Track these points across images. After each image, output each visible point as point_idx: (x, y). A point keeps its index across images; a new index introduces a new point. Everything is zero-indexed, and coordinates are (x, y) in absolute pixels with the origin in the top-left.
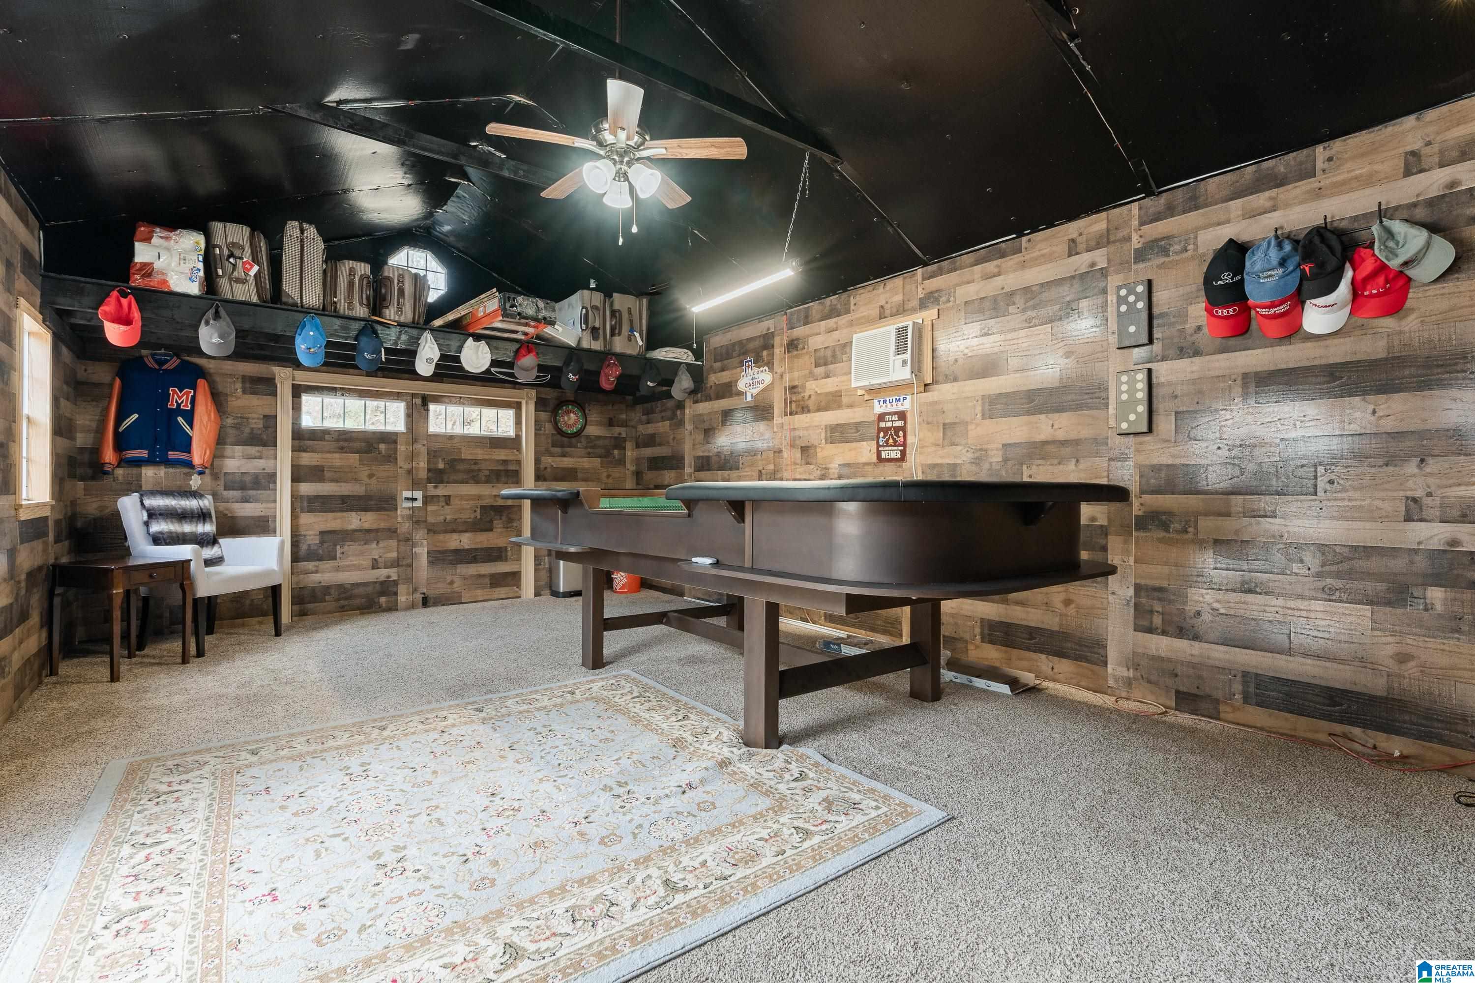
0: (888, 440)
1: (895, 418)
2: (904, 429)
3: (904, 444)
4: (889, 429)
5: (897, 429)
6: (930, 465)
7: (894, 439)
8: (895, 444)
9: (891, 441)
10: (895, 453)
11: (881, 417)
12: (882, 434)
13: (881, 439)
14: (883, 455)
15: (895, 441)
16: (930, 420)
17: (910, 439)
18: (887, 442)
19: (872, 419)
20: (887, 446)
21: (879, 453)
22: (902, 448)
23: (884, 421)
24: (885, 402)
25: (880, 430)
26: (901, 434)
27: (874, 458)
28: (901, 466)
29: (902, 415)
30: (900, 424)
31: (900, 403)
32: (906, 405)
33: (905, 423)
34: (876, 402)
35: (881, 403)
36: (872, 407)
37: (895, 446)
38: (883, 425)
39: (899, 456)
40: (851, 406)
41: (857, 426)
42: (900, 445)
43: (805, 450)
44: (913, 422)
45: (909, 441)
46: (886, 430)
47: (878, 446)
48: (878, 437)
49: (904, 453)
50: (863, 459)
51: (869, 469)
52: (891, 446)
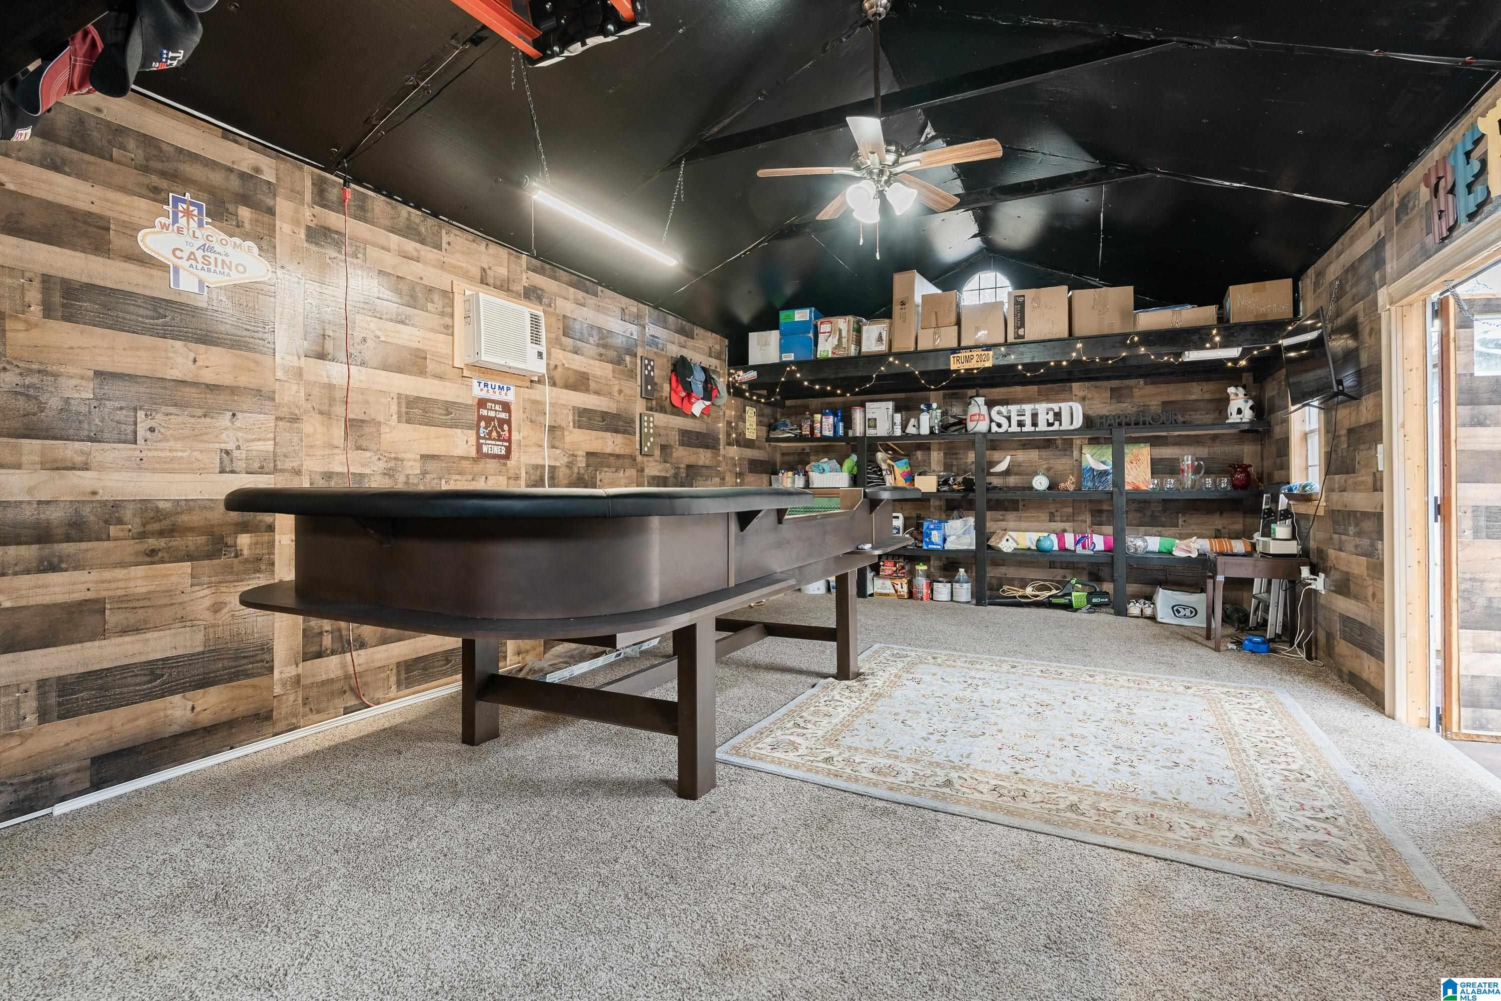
0: (491, 432)
1: (498, 407)
2: (508, 422)
3: (509, 440)
4: (492, 419)
5: (502, 422)
6: (533, 465)
7: (498, 433)
8: (499, 438)
9: (494, 434)
10: (499, 450)
11: (482, 403)
12: (483, 424)
13: (482, 430)
14: (485, 449)
15: (499, 435)
16: (534, 418)
17: (515, 436)
18: (490, 433)
19: (470, 402)
20: (490, 439)
21: (479, 447)
22: (507, 444)
23: (485, 408)
24: (486, 385)
25: (481, 418)
26: (506, 427)
27: (473, 453)
28: (505, 465)
29: (506, 407)
30: (504, 416)
31: (503, 393)
32: (510, 396)
33: (510, 416)
34: (475, 382)
35: (482, 385)
36: (470, 387)
37: (499, 440)
38: (484, 412)
39: (503, 452)
40: (439, 377)
41: (449, 407)
42: (504, 440)
43: (353, 425)
44: (517, 416)
45: (513, 438)
46: (489, 420)
47: (479, 437)
48: (478, 427)
49: (509, 450)
50: (459, 452)
51: (465, 464)
52: (494, 440)
